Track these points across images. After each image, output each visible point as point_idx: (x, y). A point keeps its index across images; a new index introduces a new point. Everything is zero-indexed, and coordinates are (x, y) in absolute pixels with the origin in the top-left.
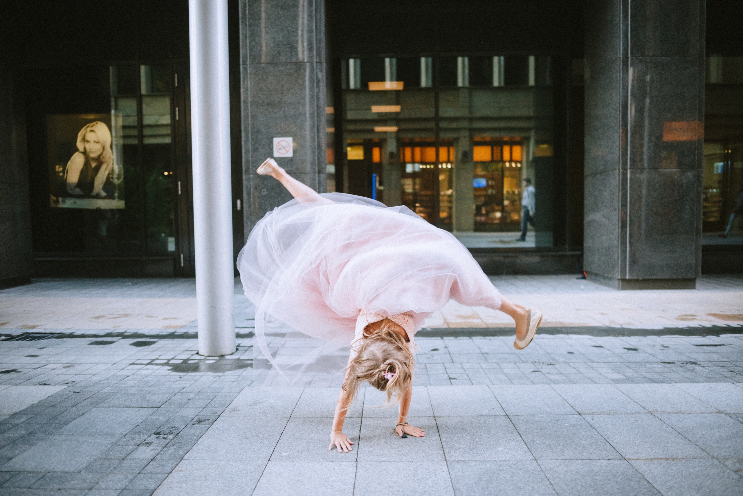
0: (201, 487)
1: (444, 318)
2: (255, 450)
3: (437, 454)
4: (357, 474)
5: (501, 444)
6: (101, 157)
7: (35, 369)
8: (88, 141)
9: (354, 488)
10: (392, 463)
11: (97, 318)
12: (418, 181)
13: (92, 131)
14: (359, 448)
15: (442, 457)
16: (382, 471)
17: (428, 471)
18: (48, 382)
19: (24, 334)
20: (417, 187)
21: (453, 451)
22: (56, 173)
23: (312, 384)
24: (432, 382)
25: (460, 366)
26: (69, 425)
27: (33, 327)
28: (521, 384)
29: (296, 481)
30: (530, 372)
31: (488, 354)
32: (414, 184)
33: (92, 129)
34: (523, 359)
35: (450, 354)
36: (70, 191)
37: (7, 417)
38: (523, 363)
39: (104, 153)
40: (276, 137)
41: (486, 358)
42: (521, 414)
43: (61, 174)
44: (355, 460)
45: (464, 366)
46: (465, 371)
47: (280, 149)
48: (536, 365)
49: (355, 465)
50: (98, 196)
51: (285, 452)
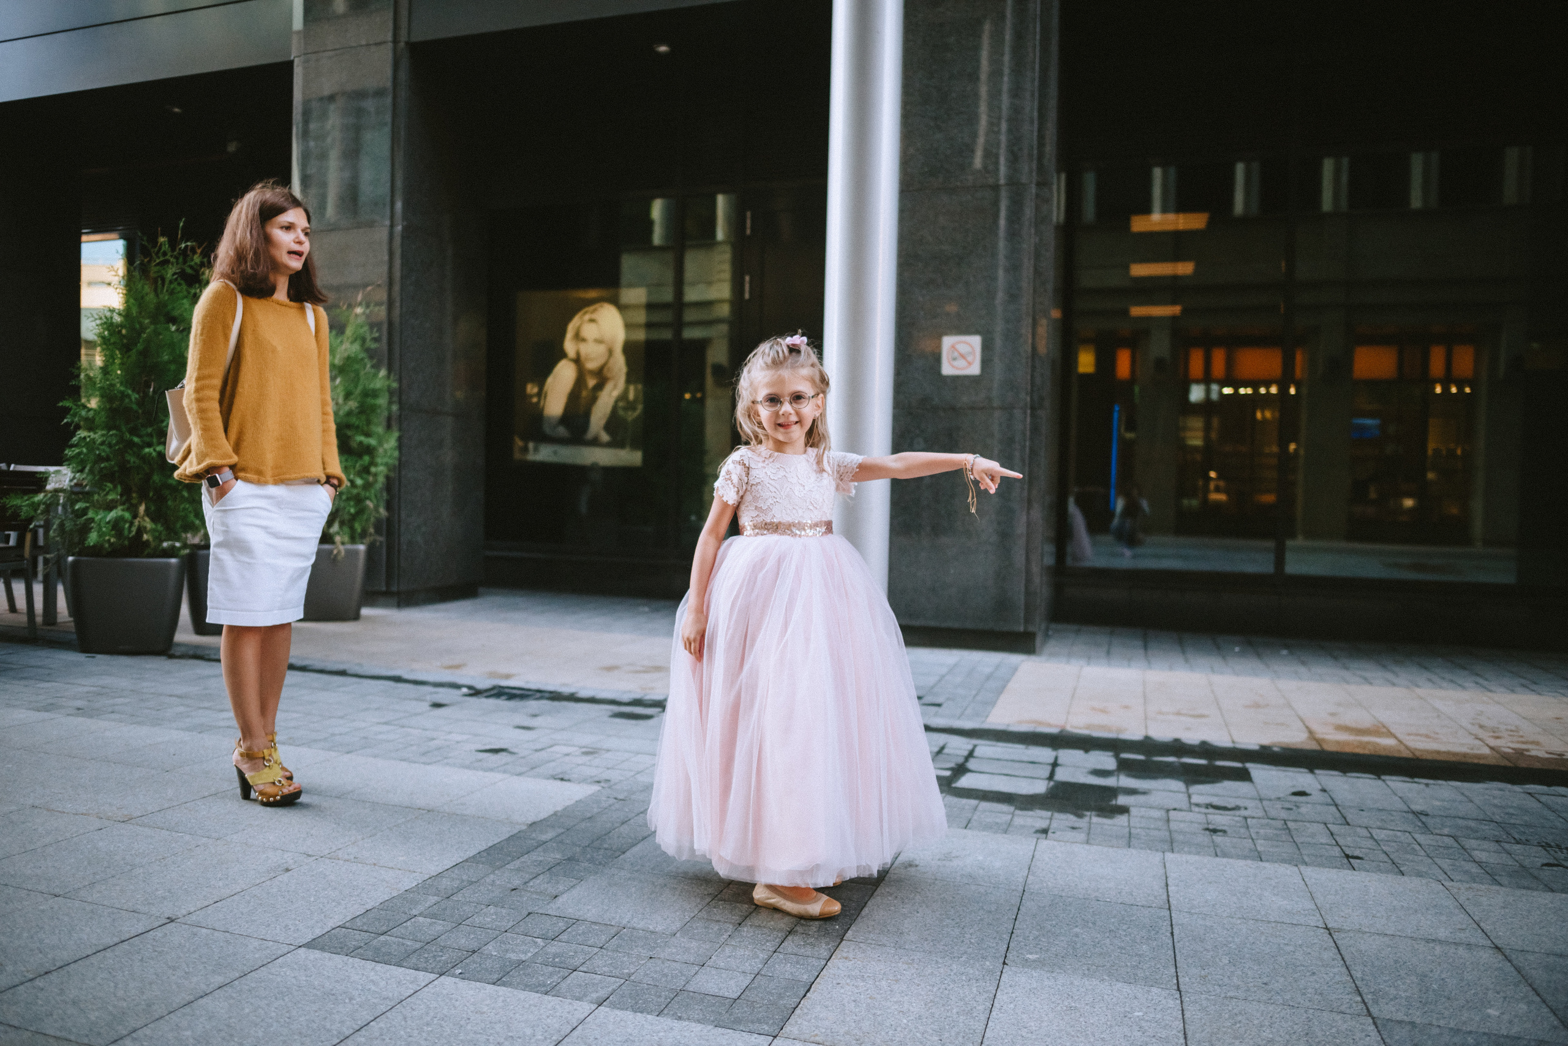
0: (891, 991)
1: (1307, 727)
2: (972, 941)
3: (1348, 1001)
4: (1185, 1012)
5: (1492, 1003)
6: (605, 370)
7: (536, 751)
8: (584, 340)
9: (1185, 1038)
10: (1254, 1003)
11: (610, 669)
12: (1215, 422)
13: (592, 321)
14: (1178, 965)
15: (1360, 1007)
16: (1236, 1014)
17: (1334, 1030)
18: (566, 777)
19: (494, 688)
20: (1214, 435)
21: (1384, 1001)
22: (526, 397)
23: (1050, 834)
24: (1306, 859)
25: (1365, 832)
26: (628, 854)
27: (508, 677)
28: (1520, 887)
29: (1066, 1006)
30: (1539, 864)
31: (1427, 815)
32: (1207, 429)
33: (594, 316)
34: (1517, 836)
35: (1336, 805)
36: (547, 430)
37: (524, 828)
38: (1518, 843)
39: (612, 361)
40: (946, 334)
41: (1423, 823)
42: (1530, 949)
43: (535, 400)
44: (1176, 987)
45: (1374, 835)
46: (1379, 844)
47: (955, 359)
48: (1552, 852)
49: (1178, 996)
50: (595, 442)
51: (1031, 953)
